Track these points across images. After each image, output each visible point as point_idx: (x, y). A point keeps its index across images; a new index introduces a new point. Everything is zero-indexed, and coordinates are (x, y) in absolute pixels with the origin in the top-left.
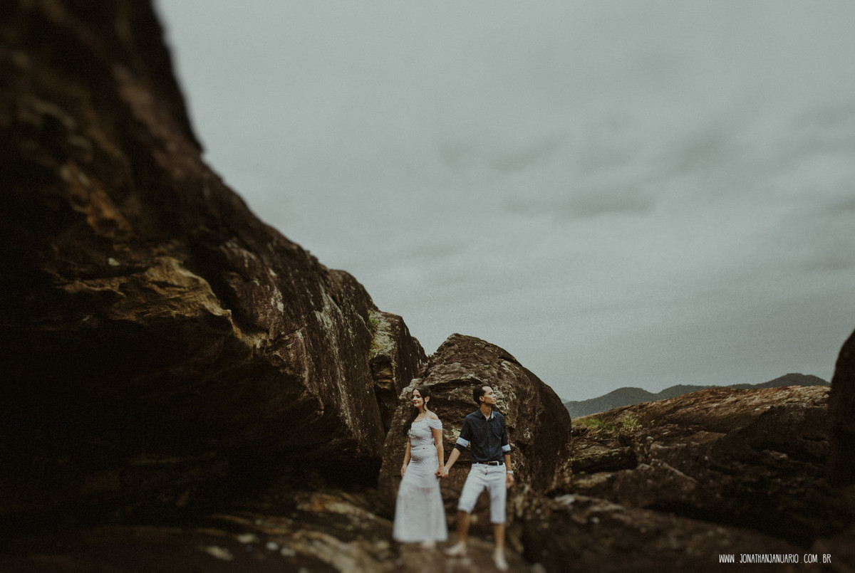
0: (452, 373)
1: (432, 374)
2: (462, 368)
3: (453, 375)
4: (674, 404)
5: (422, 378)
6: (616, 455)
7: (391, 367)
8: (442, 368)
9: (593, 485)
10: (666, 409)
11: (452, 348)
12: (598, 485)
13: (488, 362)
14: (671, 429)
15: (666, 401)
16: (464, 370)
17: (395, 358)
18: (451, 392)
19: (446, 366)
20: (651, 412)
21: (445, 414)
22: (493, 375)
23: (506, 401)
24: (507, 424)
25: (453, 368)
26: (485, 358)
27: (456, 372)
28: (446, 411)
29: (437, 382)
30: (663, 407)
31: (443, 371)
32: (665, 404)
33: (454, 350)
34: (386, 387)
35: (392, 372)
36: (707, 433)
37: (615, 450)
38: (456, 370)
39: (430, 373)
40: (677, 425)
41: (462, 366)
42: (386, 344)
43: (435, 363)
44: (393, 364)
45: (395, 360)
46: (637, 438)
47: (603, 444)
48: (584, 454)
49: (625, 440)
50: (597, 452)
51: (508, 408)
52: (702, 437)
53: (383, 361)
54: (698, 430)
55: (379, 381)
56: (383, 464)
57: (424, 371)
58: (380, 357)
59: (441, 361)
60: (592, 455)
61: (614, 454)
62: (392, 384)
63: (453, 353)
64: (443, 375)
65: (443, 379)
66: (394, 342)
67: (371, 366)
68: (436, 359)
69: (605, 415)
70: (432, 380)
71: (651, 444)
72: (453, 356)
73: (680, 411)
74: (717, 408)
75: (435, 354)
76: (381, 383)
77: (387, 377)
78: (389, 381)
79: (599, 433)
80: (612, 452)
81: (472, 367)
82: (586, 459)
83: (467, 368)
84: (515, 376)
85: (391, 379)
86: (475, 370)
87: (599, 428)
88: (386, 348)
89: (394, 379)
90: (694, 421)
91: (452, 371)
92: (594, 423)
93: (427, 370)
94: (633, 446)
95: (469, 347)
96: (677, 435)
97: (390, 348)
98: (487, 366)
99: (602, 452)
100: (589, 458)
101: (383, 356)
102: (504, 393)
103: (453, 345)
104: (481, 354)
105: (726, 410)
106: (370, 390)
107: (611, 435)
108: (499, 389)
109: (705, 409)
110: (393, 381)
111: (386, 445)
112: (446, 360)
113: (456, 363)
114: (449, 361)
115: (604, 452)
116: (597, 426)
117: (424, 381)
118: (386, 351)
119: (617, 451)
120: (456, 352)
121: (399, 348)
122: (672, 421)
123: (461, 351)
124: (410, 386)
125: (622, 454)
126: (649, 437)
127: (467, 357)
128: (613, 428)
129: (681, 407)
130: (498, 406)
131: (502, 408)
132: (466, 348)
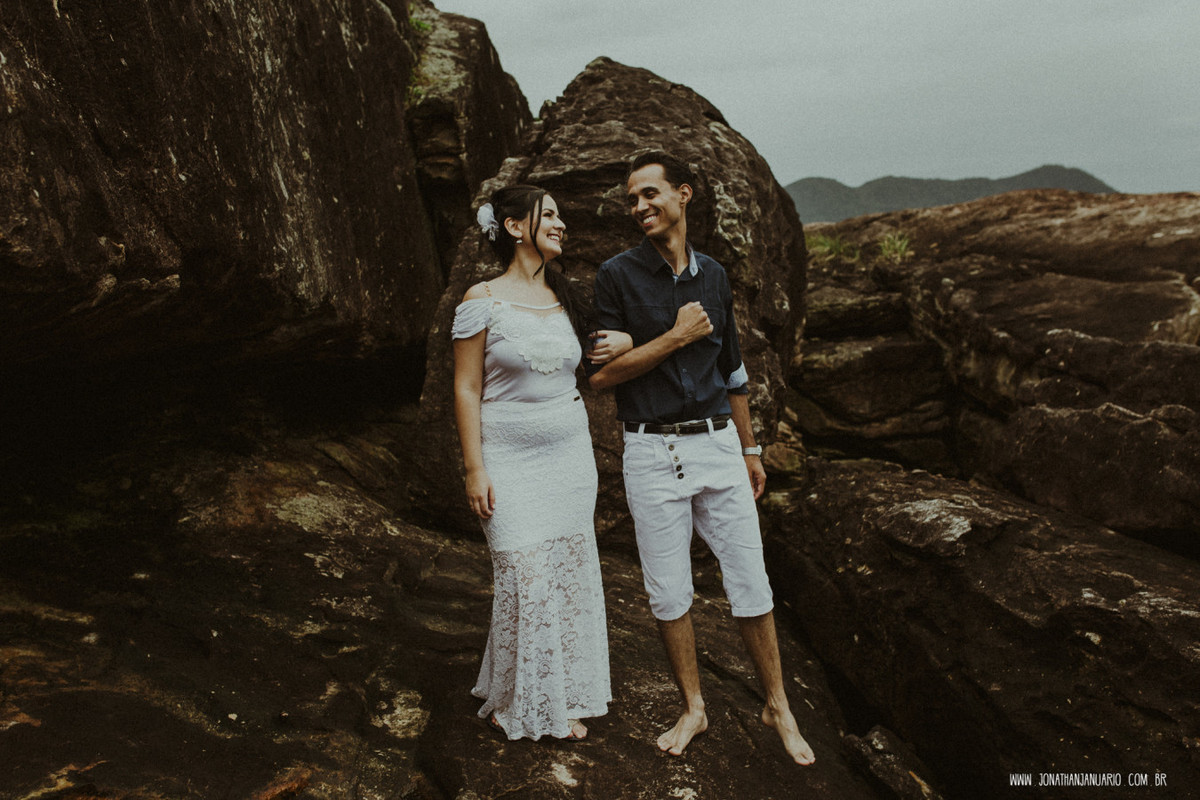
0: (607, 145)
1: (555, 146)
2: (631, 134)
3: (608, 152)
4: (967, 215)
5: (529, 155)
6: (875, 308)
7: (457, 128)
8: (579, 131)
9: (839, 364)
10: (953, 224)
11: (601, 86)
12: (848, 365)
13: (688, 121)
14: (984, 265)
15: (951, 209)
16: (636, 140)
17: (467, 107)
18: (604, 196)
19: (588, 128)
20: (927, 228)
21: (587, 249)
22: (706, 152)
23: (745, 221)
24: (745, 279)
25: (609, 133)
26: (677, 112)
27: (617, 143)
28: (590, 244)
29: (569, 168)
30: (948, 220)
31: (581, 141)
32: (951, 214)
33: (603, 90)
34: (445, 175)
35: (459, 141)
36: (1061, 277)
37: (872, 298)
38: (615, 138)
39: (549, 145)
40: (992, 258)
41: (629, 129)
42: (446, 77)
43: (561, 121)
44: (462, 121)
45: (467, 114)
46: (918, 279)
47: (842, 282)
48: (815, 302)
49: (885, 279)
50: (840, 300)
51: (750, 241)
52: (1054, 284)
53: (438, 113)
54: (1043, 270)
55: (429, 160)
56: (428, 381)
57: (534, 139)
58: (427, 103)
59: (573, 117)
60: (831, 306)
61: (871, 305)
62: (459, 168)
63: (602, 97)
64: (582, 149)
65: (582, 160)
66: (464, 73)
67: (410, 126)
68: (563, 110)
69: (840, 230)
70: (556, 162)
71: (951, 294)
72: (603, 103)
73: (989, 230)
74: (1066, 227)
75: (558, 99)
76: (431, 165)
77: (447, 153)
78: (451, 161)
79: (831, 261)
80: (869, 302)
81: (652, 132)
82: (819, 313)
83: (640, 134)
84: (744, 157)
85: (456, 156)
86: (661, 138)
87: (830, 252)
88: (447, 83)
89: (464, 156)
90: (1028, 250)
91: (606, 140)
92: (822, 244)
93: (540, 137)
94: (907, 292)
95: (638, 85)
96: (998, 278)
97: (454, 85)
98: (687, 131)
99: (849, 301)
100: (825, 312)
101: (436, 100)
102: (738, 201)
103: (601, 79)
104: (667, 103)
105: (1088, 233)
106: (405, 180)
107: (853, 265)
108: (726, 189)
109: (1043, 228)
110: (461, 161)
111: (437, 331)
112: (586, 113)
113: (613, 122)
114: (596, 116)
115: (854, 301)
116: (827, 249)
117: (533, 164)
118: (445, 91)
119: (877, 300)
120: (610, 96)
121: (476, 87)
122: (980, 249)
123: (620, 94)
124: (501, 174)
125: (886, 306)
126: (947, 280)
127: (637, 109)
128: (858, 253)
129: (989, 223)
130: (727, 236)
131: (737, 241)
132: (632, 87)
